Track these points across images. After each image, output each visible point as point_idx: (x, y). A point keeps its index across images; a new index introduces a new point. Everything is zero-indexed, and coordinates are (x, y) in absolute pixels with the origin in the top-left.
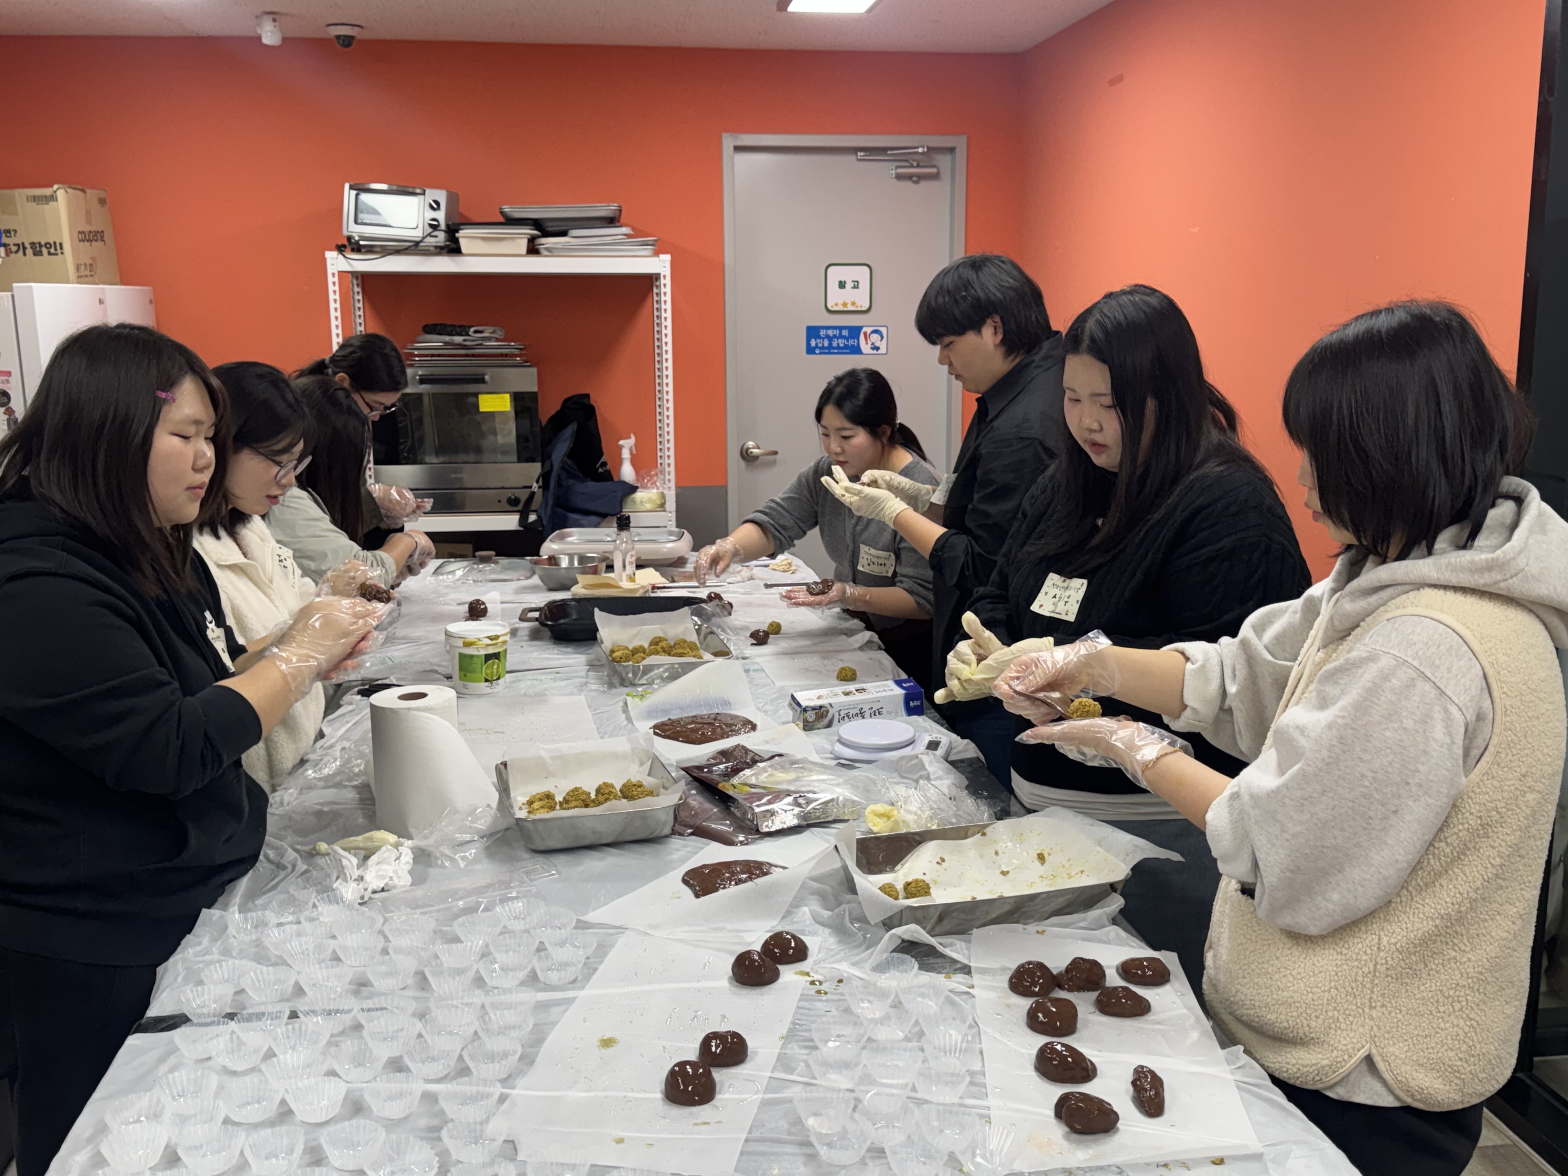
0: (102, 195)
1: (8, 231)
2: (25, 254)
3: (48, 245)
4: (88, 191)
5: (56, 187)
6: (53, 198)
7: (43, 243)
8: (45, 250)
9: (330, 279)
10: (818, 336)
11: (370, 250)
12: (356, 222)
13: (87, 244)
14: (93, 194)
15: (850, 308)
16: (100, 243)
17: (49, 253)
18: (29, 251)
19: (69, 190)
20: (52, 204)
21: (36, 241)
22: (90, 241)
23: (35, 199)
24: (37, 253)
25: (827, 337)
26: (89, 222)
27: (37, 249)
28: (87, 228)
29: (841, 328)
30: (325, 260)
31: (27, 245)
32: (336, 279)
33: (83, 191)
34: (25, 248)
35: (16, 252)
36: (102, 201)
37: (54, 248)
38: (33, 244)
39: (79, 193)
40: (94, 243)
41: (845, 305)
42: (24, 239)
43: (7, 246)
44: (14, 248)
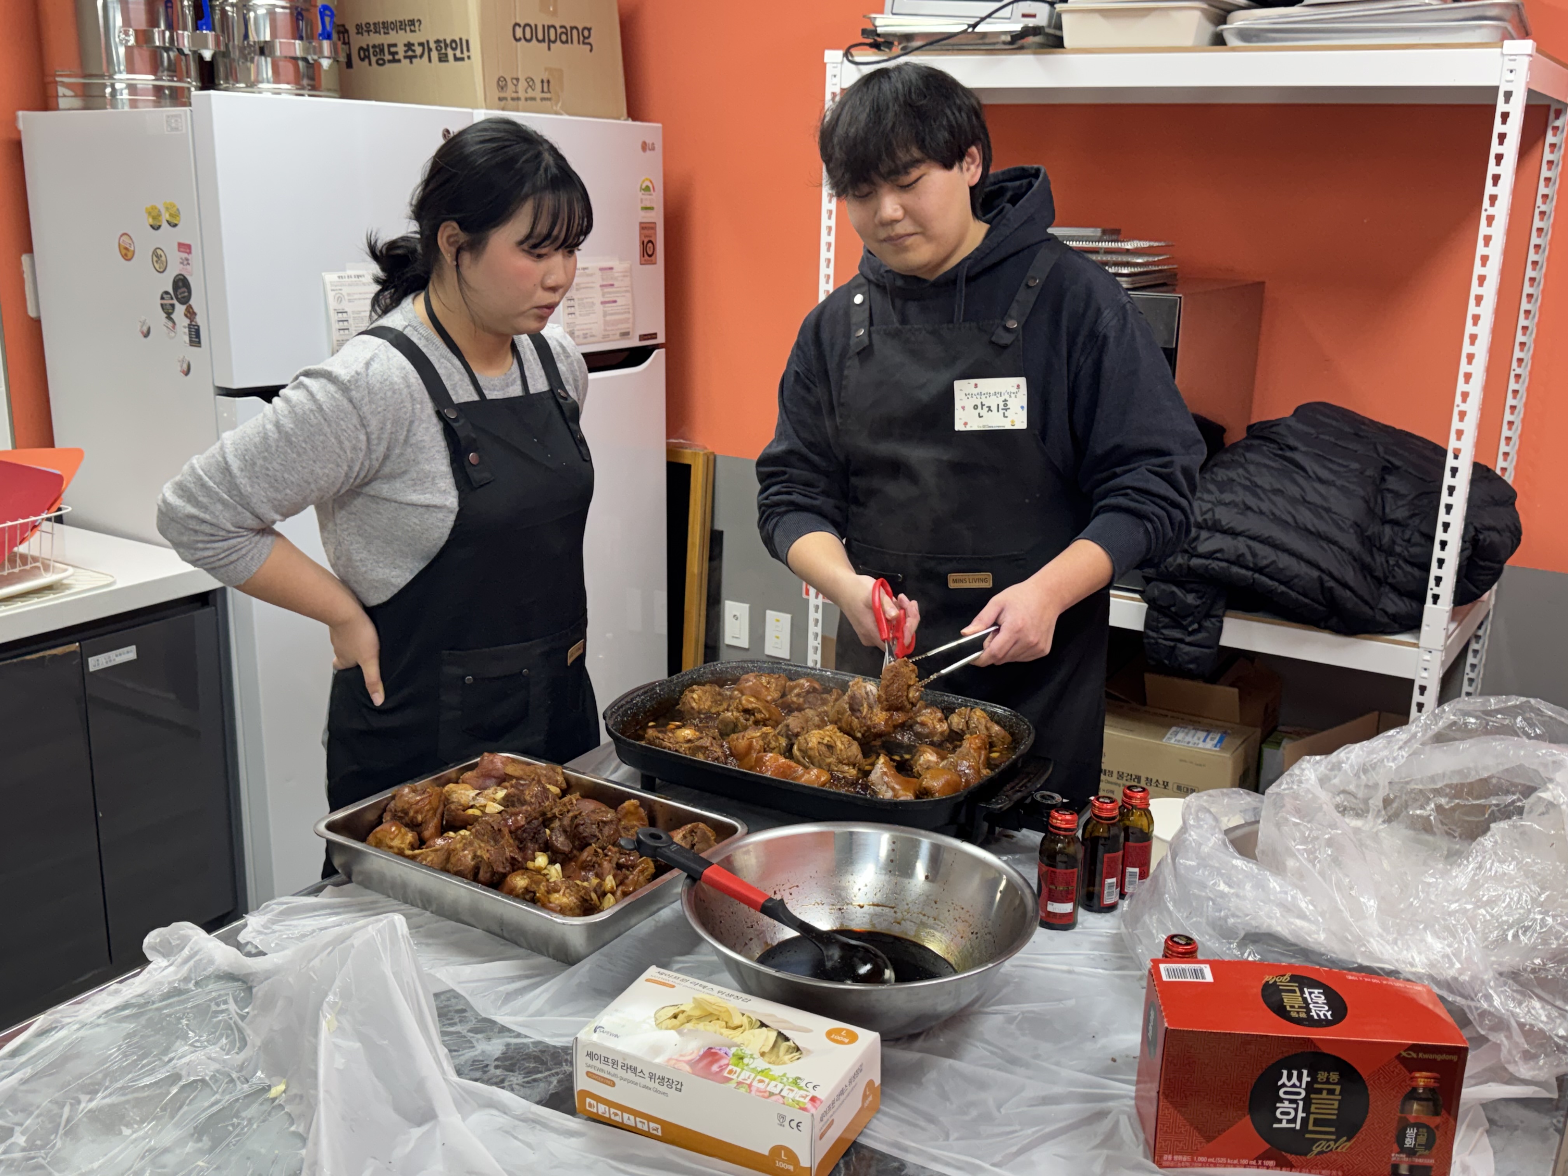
1: (412, 22)
2: (430, 60)
3: (454, 44)
7: (448, 42)
8: (450, 52)
13: (539, 46)
17: (456, 59)
18: (435, 55)
21: (441, 38)
22: (546, 41)
24: (443, 59)
26: (548, 10)
27: (442, 51)
28: (540, 20)
31: (433, 45)
34: (430, 50)
35: (421, 56)
37: (460, 49)
38: (438, 42)
40: (557, 45)
42: (428, 33)
43: (409, 46)
44: (419, 50)
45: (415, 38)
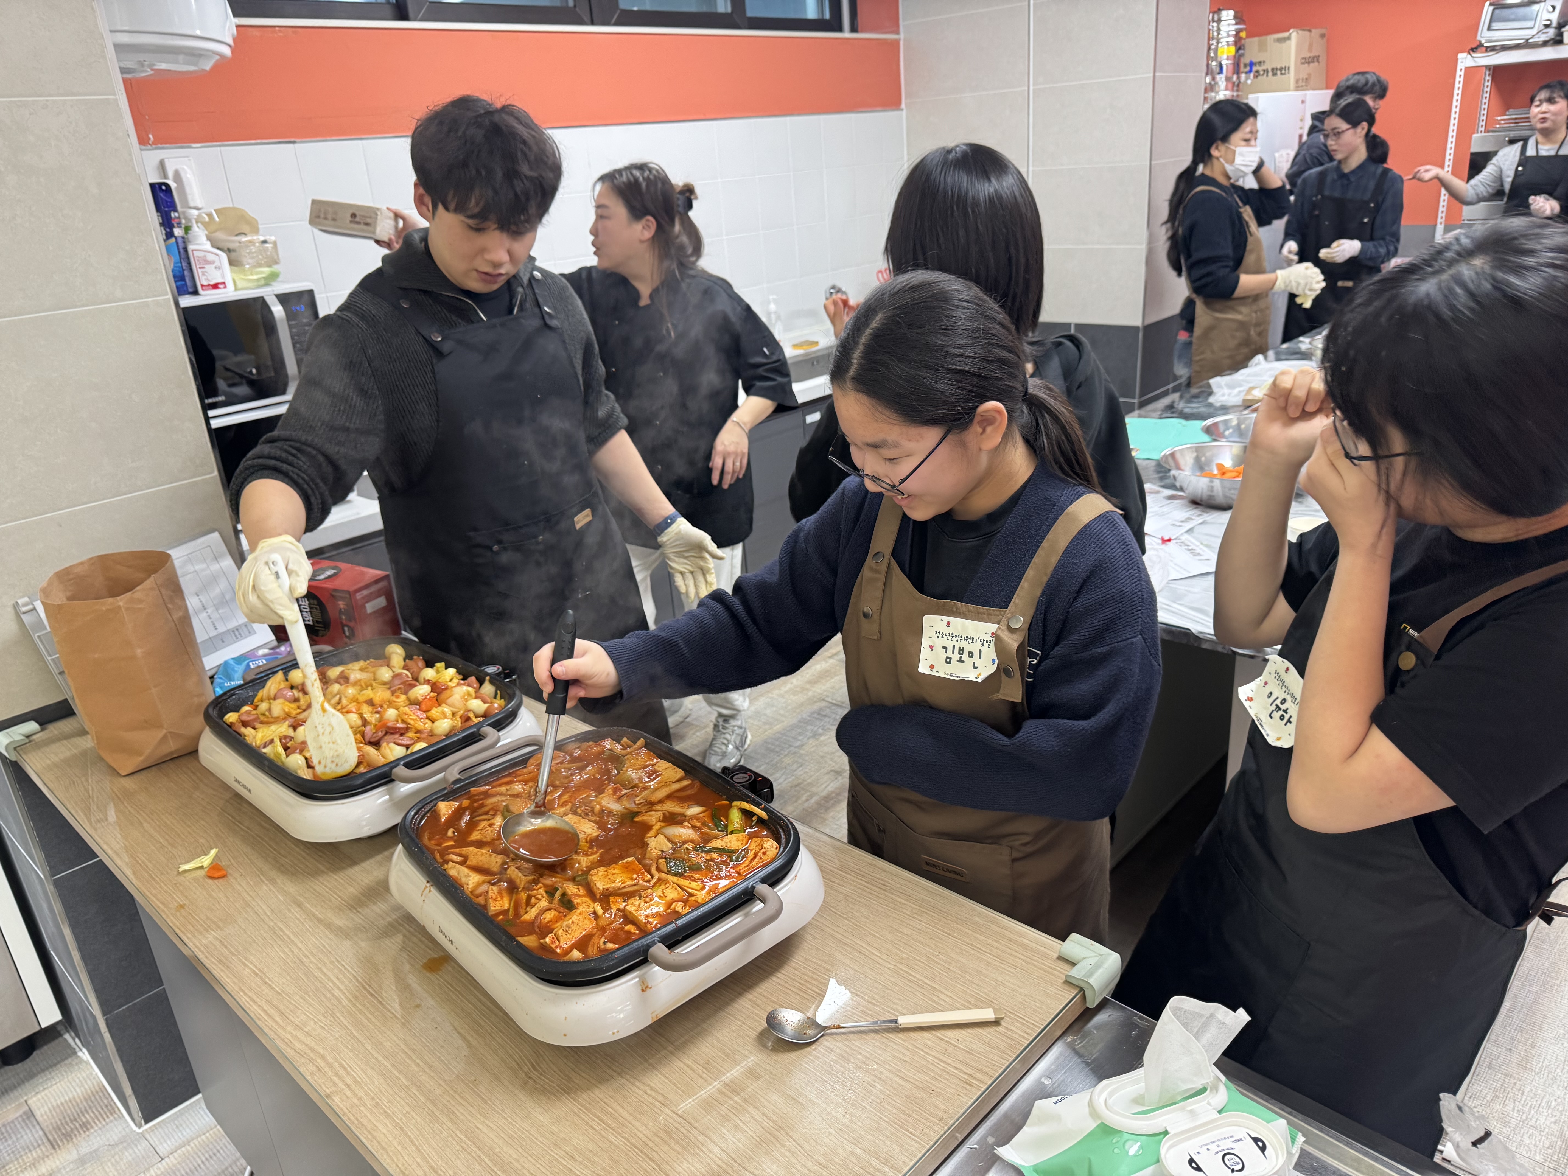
0: (1323, 31)
1: (1260, 63)
3: (1281, 69)
4: (1313, 31)
5: (1291, 31)
6: (1289, 38)
7: (1279, 68)
8: (1279, 72)
9: (1458, 73)
11: (1492, 49)
12: (1489, 29)
13: (1306, 65)
14: (1316, 32)
16: (1316, 64)
18: (1270, 74)
19: (1300, 32)
20: (1288, 42)
21: (1275, 66)
22: (1309, 63)
23: (1280, 40)
24: (1274, 74)
26: (1310, 50)
27: (1274, 72)
28: (1308, 55)
30: (1457, 60)
31: (1270, 70)
32: (1462, 73)
33: (1310, 31)
34: (1268, 72)
35: (1263, 75)
36: (1323, 36)
37: (1284, 70)
38: (1273, 69)
39: (1307, 33)
40: (1311, 65)
42: (1268, 66)
43: (1257, 72)
44: (1262, 73)
45: (1260, 68)
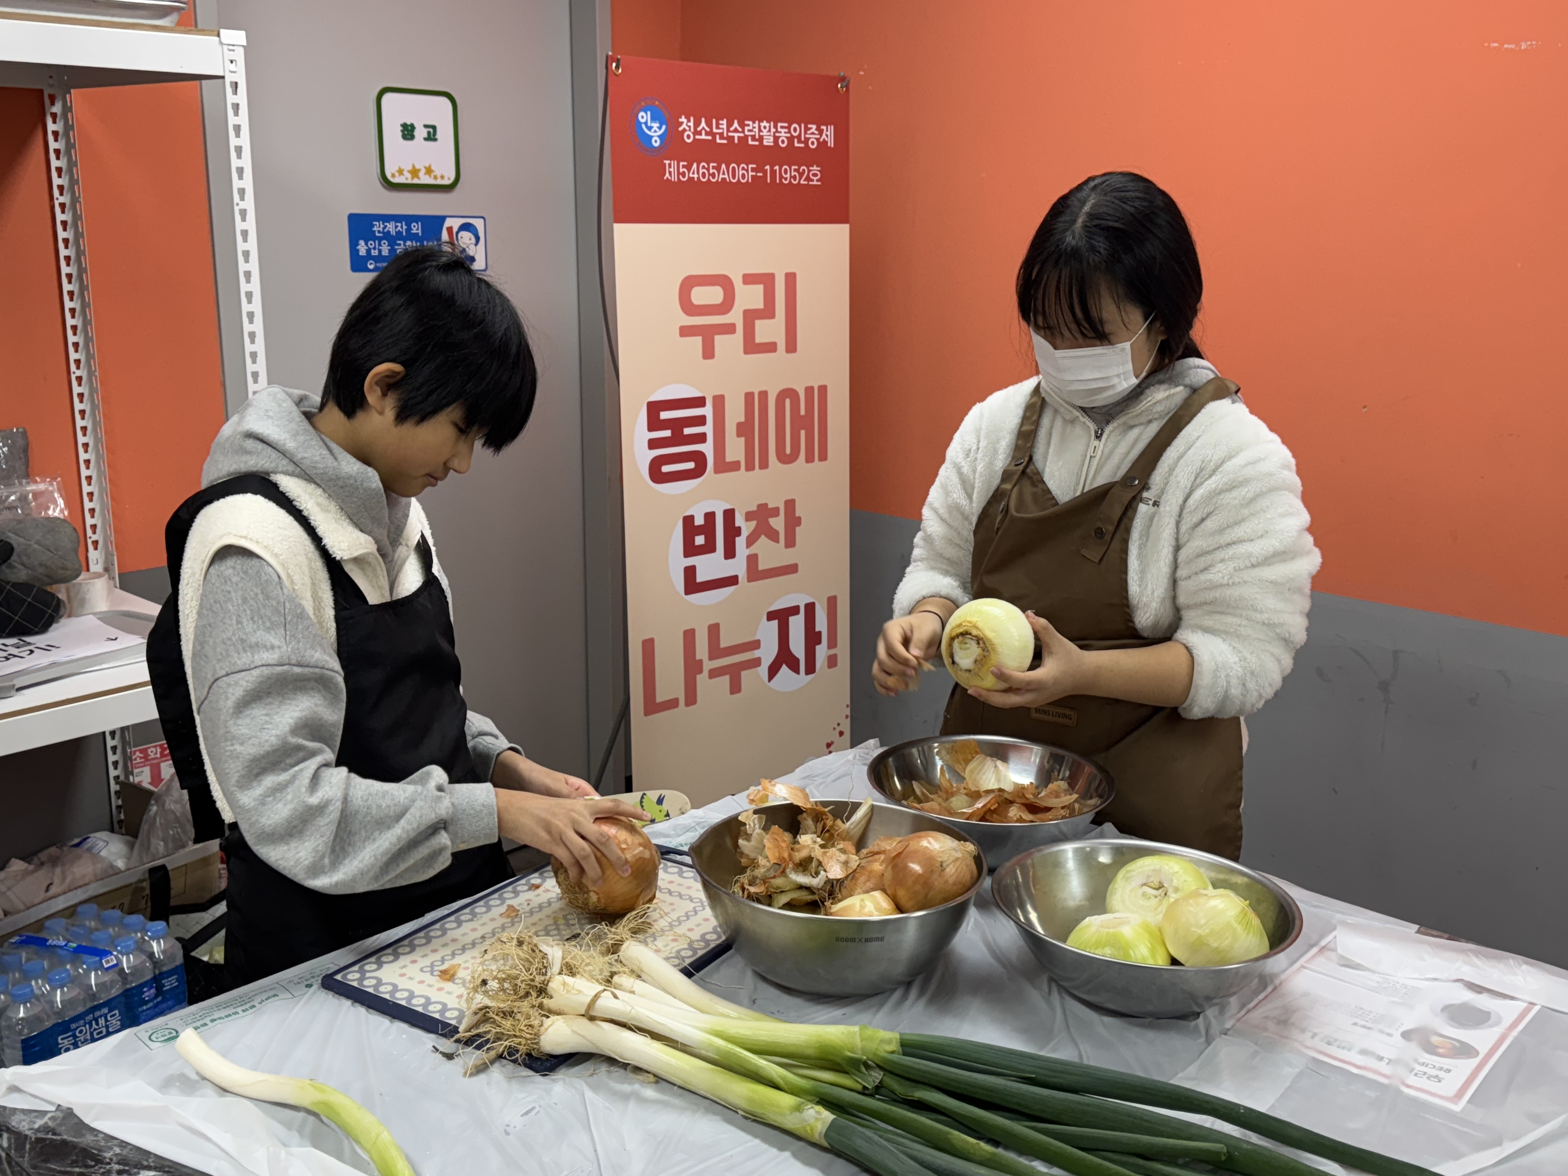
10: (369, 236)
15: (425, 179)
25: (387, 235)
29: (409, 219)
41: (415, 172)
